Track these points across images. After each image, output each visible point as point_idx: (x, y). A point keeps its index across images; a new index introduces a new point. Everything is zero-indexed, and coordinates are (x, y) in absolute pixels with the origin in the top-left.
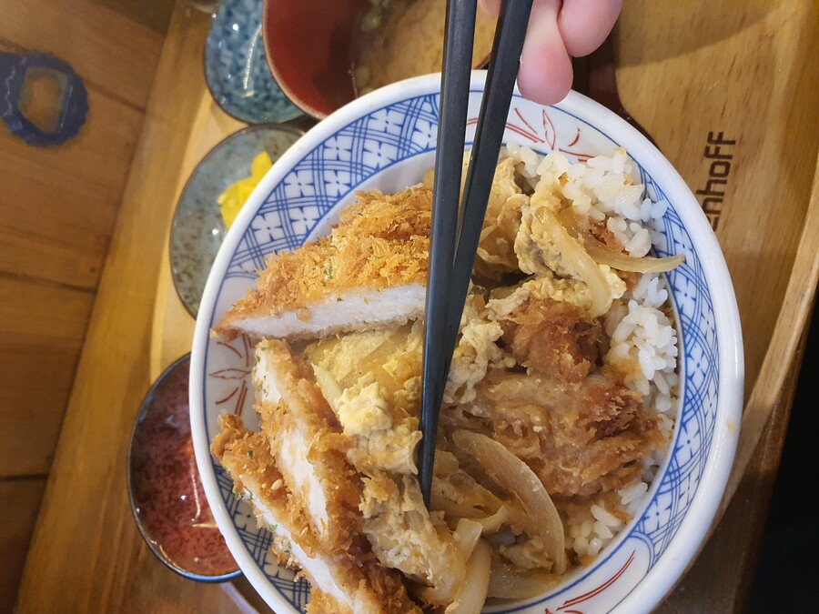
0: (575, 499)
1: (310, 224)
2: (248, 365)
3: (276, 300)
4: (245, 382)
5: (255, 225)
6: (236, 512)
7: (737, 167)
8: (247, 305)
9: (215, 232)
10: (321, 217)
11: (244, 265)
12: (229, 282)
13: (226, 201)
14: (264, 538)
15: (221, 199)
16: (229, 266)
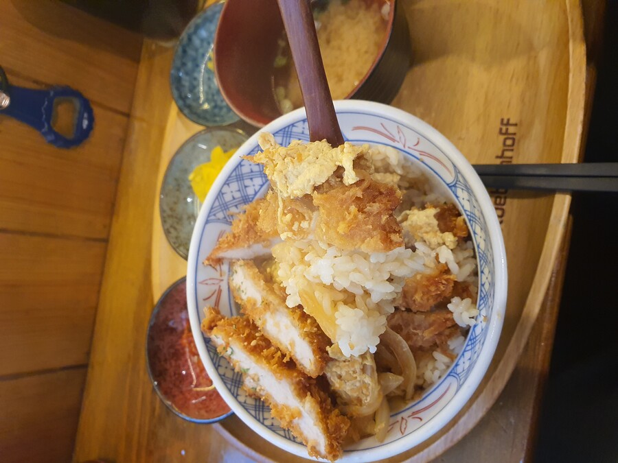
0: (421, 348)
1: (257, 188)
2: (221, 276)
3: (248, 238)
4: (220, 286)
5: (223, 191)
6: (219, 366)
7: (519, 141)
8: (228, 243)
9: (189, 200)
10: (264, 184)
11: (217, 215)
12: (208, 226)
13: (194, 178)
14: (236, 381)
15: (191, 177)
16: (209, 216)
